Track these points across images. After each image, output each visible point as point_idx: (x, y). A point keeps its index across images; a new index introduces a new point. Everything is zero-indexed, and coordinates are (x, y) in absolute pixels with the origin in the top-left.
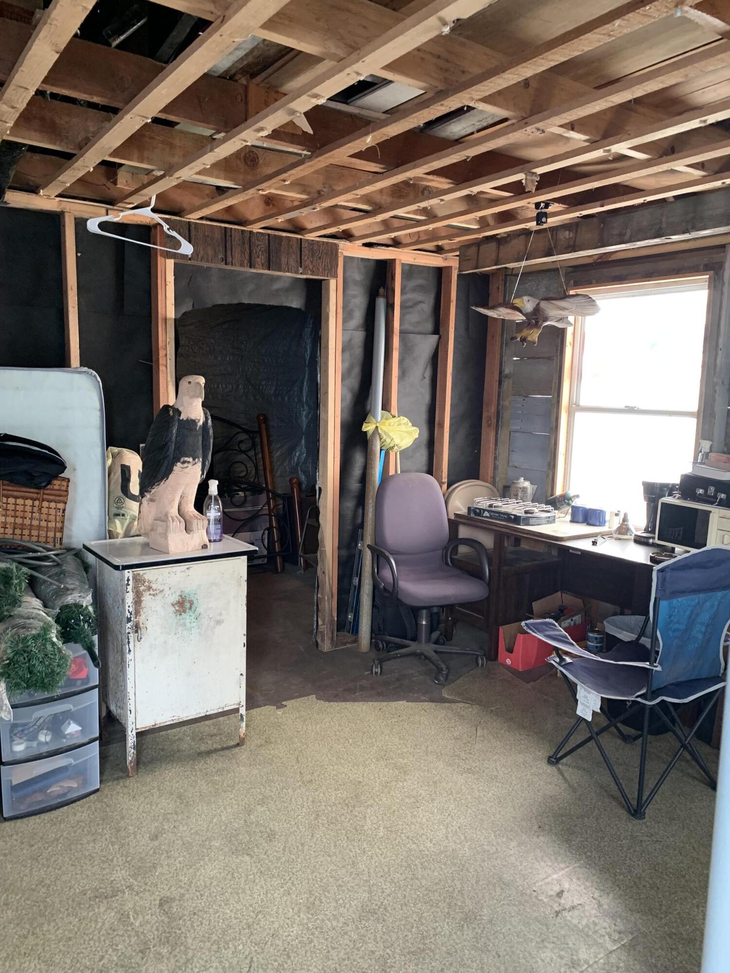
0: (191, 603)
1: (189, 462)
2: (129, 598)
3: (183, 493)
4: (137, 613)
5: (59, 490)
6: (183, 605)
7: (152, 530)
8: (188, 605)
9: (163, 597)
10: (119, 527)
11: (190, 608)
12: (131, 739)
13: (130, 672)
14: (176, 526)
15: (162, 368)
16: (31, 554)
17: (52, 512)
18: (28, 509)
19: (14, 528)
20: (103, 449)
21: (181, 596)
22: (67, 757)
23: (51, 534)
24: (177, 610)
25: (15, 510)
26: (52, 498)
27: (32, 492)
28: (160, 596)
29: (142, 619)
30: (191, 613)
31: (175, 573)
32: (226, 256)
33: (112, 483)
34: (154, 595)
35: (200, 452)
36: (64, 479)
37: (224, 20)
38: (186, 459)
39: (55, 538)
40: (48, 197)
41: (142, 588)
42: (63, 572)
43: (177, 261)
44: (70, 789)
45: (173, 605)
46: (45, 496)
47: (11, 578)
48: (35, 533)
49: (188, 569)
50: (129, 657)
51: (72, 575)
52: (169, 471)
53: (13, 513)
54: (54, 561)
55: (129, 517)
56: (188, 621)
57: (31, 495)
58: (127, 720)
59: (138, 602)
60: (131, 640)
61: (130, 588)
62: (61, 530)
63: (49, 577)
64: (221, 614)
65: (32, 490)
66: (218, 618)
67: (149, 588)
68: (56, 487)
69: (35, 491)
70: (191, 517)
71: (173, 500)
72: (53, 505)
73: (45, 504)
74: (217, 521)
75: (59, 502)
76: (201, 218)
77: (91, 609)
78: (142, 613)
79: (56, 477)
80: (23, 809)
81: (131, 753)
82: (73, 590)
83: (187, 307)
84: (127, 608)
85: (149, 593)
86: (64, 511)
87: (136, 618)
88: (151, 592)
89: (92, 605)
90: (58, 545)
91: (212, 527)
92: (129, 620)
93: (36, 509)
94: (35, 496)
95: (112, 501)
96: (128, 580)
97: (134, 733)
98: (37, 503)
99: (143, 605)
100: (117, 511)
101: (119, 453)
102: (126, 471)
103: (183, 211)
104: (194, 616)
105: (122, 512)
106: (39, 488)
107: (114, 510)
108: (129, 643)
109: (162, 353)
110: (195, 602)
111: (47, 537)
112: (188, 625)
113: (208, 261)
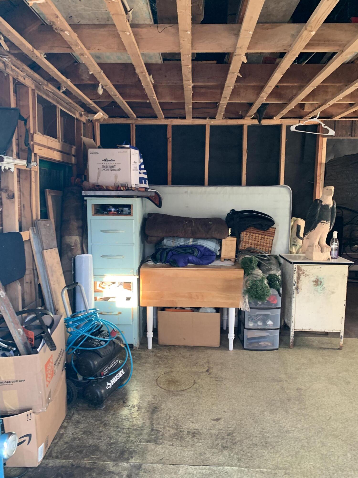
0: (321, 282)
1: (324, 223)
2: (295, 276)
3: (321, 236)
4: (298, 282)
5: (271, 232)
6: (317, 282)
7: (307, 251)
8: (319, 283)
9: (309, 278)
10: (294, 250)
11: (321, 284)
12: (292, 334)
13: (293, 305)
14: (317, 249)
15: (318, 184)
16: (260, 254)
17: (268, 240)
18: (260, 238)
19: (255, 245)
20: (290, 218)
21: (316, 278)
22: (267, 332)
23: (267, 248)
24: (315, 284)
25: (255, 238)
26: (269, 235)
27: (262, 232)
28: (308, 277)
29: (299, 285)
30: (320, 286)
31: (315, 268)
32: (352, 133)
33: (293, 232)
34: (305, 276)
35: (330, 218)
36: (273, 228)
37: (342, 51)
38: (323, 221)
39: (268, 250)
40: (277, 119)
41: (301, 273)
42: (270, 263)
43: (328, 138)
44: (267, 346)
45: (313, 282)
46: (267, 234)
47: (252, 261)
48: (261, 247)
49: (321, 267)
50: (293, 299)
51: (274, 264)
52: (316, 226)
53: (254, 239)
54: (268, 258)
55: (298, 246)
56: (319, 290)
57: (261, 233)
58: (291, 325)
59: (298, 278)
60: (295, 293)
61: (296, 272)
62: (271, 247)
63: (266, 264)
64: (334, 289)
65: (262, 231)
66: (333, 291)
67: (303, 273)
68: (271, 231)
69: (263, 232)
70: (324, 246)
71: (316, 238)
72: (269, 237)
73: (266, 237)
74: (336, 250)
75: (271, 236)
76: (341, 118)
77: (280, 277)
78: (300, 282)
79: (270, 227)
80: (250, 347)
81: (292, 339)
82: (274, 269)
83: (332, 157)
84: (294, 280)
85: (303, 275)
86: (273, 240)
87: (297, 284)
88: (304, 275)
89: (280, 275)
90: (269, 253)
91: (333, 252)
92: (294, 285)
93: (262, 238)
94: (263, 233)
95: (292, 239)
96: (295, 268)
97: (294, 331)
98: (263, 236)
99: (301, 279)
100: (294, 243)
101: (296, 220)
102: (299, 227)
103: (333, 116)
104: (322, 288)
105: (296, 244)
106: (264, 230)
107: (292, 243)
108: (294, 294)
109: (318, 178)
110: (323, 282)
111: (266, 249)
112: (319, 291)
113: (343, 136)
